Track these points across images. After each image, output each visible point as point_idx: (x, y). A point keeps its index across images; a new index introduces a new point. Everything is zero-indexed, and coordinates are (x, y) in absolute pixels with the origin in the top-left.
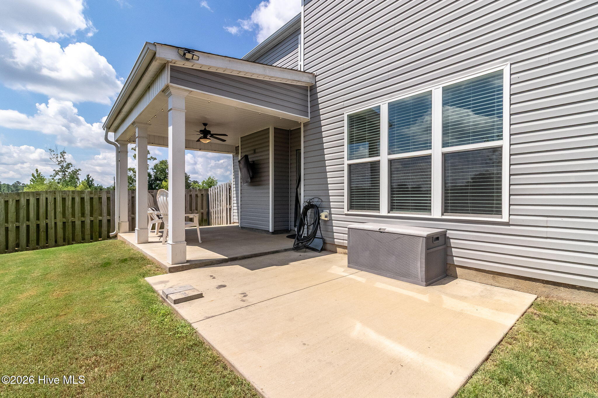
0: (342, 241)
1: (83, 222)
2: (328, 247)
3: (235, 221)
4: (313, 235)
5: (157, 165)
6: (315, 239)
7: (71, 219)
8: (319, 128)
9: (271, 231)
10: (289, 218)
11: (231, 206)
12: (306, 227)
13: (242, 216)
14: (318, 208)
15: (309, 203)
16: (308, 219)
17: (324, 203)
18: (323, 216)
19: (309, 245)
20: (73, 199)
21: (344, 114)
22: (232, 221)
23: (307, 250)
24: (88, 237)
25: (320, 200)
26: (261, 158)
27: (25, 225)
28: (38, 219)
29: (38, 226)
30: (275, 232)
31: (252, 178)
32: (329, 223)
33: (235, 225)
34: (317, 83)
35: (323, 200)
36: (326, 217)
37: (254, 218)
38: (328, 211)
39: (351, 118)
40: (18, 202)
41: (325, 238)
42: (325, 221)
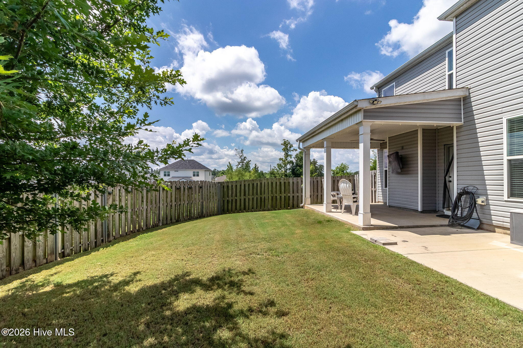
0: (502, 223)
1: (281, 197)
2: (485, 227)
3: (379, 200)
4: (470, 216)
5: (297, 154)
6: (471, 219)
7: (275, 195)
8: (475, 130)
9: (420, 210)
10: (437, 201)
11: (376, 189)
12: (460, 209)
13: (390, 198)
14: (473, 194)
15: (464, 190)
16: (462, 203)
17: (479, 191)
18: (479, 201)
19: (465, 223)
20: (276, 183)
21: (502, 118)
22: (377, 201)
23: (463, 228)
24: (283, 206)
25: (475, 188)
26: (408, 153)
27: (256, 198)
28: (261, 194)
29: (261, 198)
30: (423, 212)
31: (402, 168)
32: (486, 207)
33: (380, 203)
34: (471, 94)
35: (479, 188)
36: (483, 202)
37: (404, 199)
38: (485, 197)
39: (511, 122)
40: (253, 184)
41: (481, 219)
42: (481, 205)
